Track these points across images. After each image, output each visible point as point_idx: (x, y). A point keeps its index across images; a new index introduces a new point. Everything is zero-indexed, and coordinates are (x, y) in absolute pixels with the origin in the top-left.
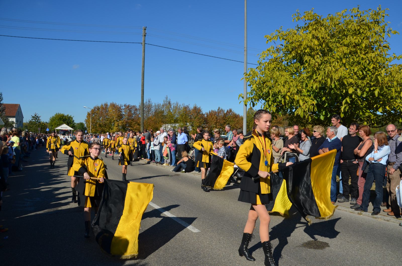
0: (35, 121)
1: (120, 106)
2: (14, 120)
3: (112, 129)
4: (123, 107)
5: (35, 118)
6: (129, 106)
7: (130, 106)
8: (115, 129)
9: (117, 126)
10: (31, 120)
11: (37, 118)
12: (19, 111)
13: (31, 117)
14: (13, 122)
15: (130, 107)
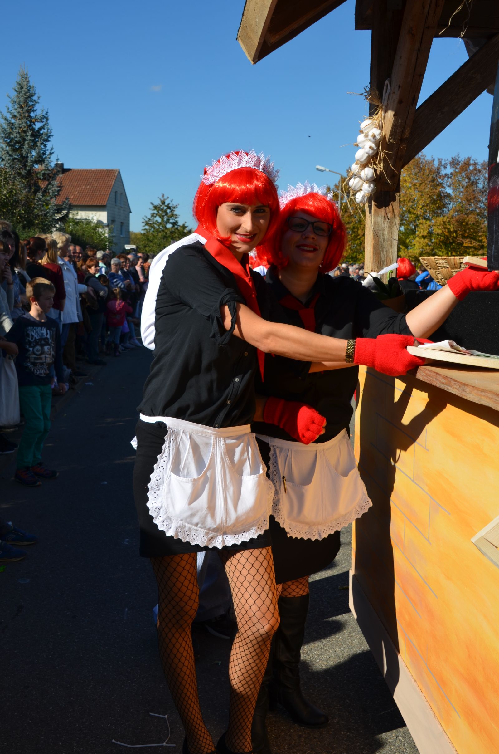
0: (162, 219)
1: (436, 164)
2: (102, 216)
3: (407, 247)
4: (448, 166)
5: (162, 209)
6: (467, 163)
7: (472, 162)
8: (417, 247)
9: (424, 237)
10: (149, 216)
11: (168, 211)
12: (116, 192)
13: (151, 207)
14: (100, 224)
15: (471, 168)
